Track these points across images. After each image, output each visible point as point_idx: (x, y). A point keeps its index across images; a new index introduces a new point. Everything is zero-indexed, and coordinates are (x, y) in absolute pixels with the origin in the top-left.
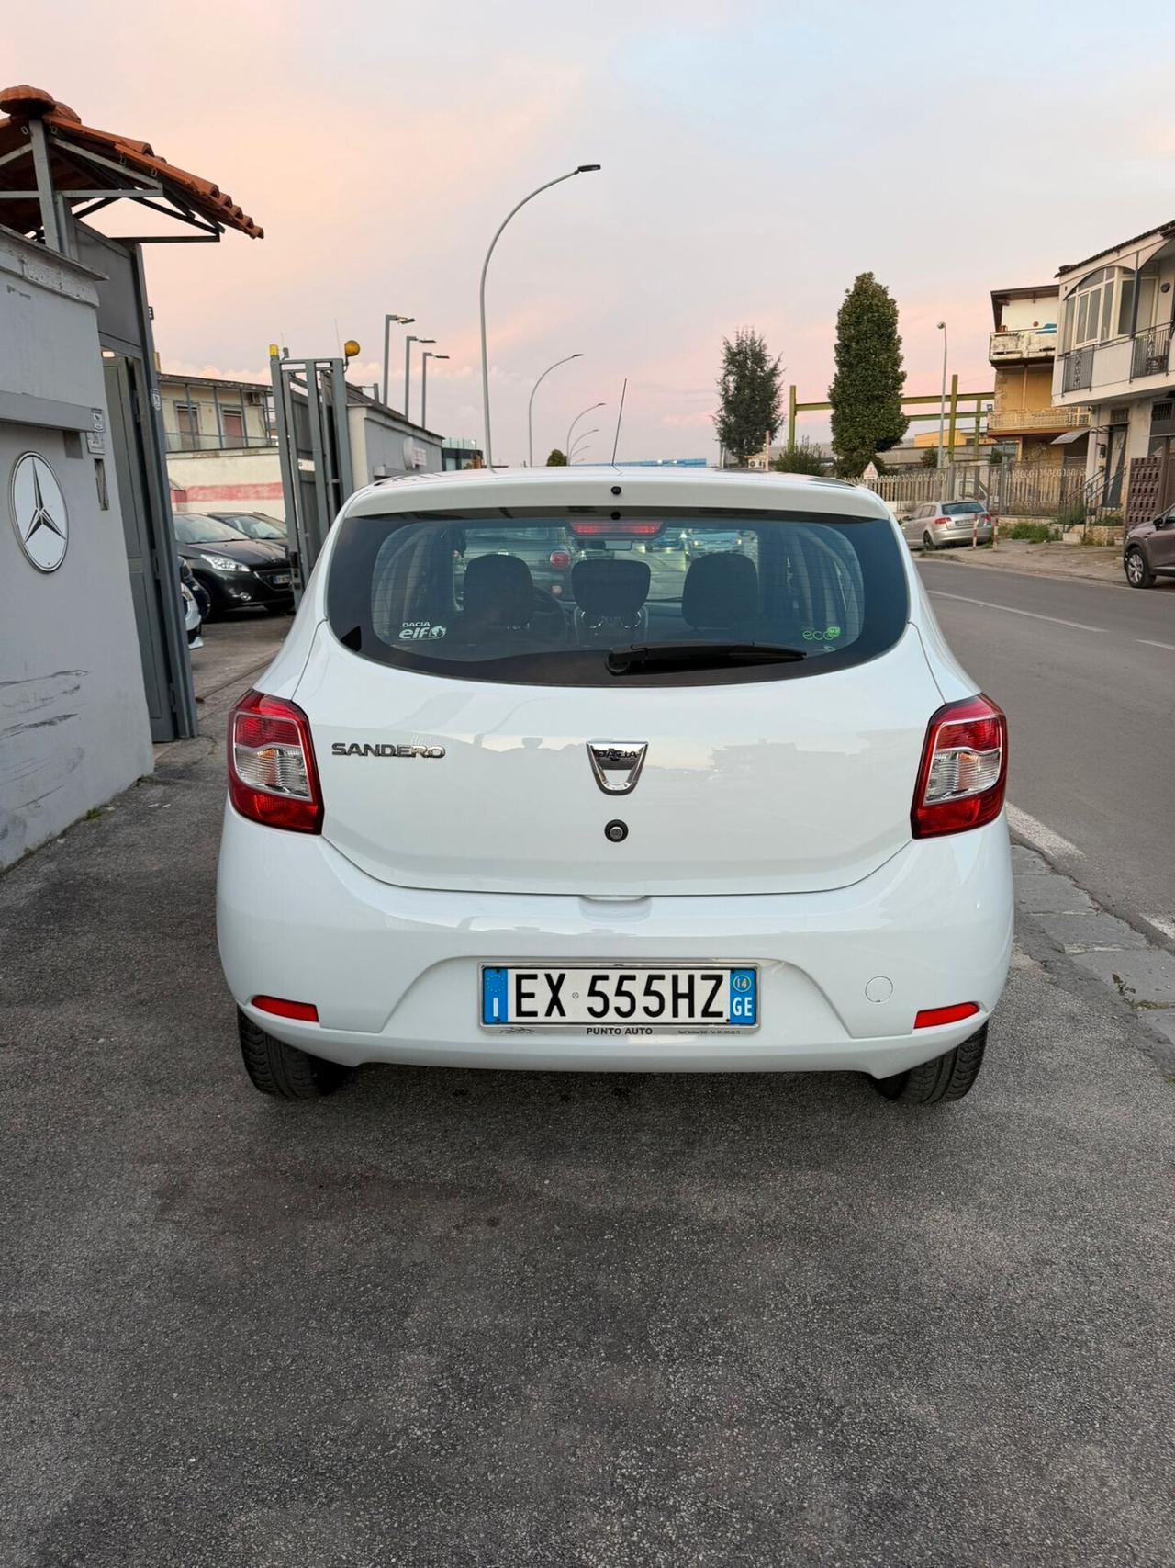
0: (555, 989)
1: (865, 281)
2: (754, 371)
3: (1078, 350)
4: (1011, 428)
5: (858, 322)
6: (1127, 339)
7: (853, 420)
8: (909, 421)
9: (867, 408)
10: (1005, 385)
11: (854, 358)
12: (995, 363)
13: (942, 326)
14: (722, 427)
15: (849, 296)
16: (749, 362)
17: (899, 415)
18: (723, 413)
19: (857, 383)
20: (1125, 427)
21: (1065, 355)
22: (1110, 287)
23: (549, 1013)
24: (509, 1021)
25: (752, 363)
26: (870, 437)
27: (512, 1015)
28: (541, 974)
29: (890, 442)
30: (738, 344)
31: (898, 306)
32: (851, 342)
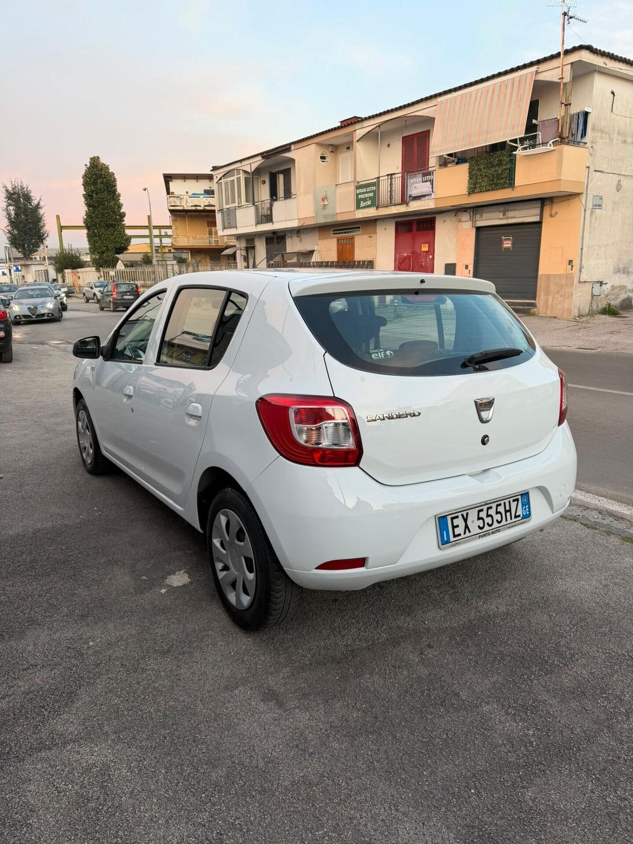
0: (465, 520)
1: (96, 160)
2: (25, 205)
3: (228, 208)
4: (184, 245)
5: (95, 183)
6: (251, 205)
7: (100, 236)
8: (131, 238)
9: (107, 230)
10: (176, 223)
11: (96, 203)
12: (171, 211)
13: (145, 190)
14: (10, 236)
15: (87, 168)
16: (21, 199)
17: (125, 235)
18: (9, 228)
19: (99, 216)
20: (253, 248)
21: (221, 210)
22: (239, 179)
23: (465, 533)
24: (451, 541)
25: (23, 199)
26: (111, 246)
27: (452, 539)
28: (459, 514)
29: (122, 249)
30: (13, 188)
31: (116, 176)
32: (93, 193)
